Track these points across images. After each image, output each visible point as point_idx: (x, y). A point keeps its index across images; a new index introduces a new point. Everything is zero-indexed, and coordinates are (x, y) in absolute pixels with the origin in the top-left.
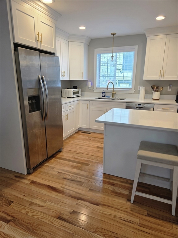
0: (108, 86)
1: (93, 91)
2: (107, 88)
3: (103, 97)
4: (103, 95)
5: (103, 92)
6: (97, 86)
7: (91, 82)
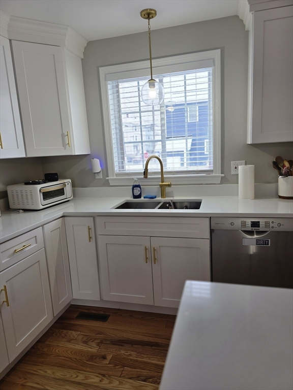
0: (146, 169)
1: (106, 183)
2: (146, 172)
3: (135, 197)
4: (137, 192)
5: (135, 184)
6: (116, 169)
7: (98, 160)
